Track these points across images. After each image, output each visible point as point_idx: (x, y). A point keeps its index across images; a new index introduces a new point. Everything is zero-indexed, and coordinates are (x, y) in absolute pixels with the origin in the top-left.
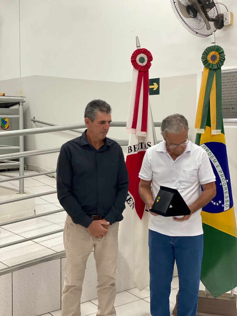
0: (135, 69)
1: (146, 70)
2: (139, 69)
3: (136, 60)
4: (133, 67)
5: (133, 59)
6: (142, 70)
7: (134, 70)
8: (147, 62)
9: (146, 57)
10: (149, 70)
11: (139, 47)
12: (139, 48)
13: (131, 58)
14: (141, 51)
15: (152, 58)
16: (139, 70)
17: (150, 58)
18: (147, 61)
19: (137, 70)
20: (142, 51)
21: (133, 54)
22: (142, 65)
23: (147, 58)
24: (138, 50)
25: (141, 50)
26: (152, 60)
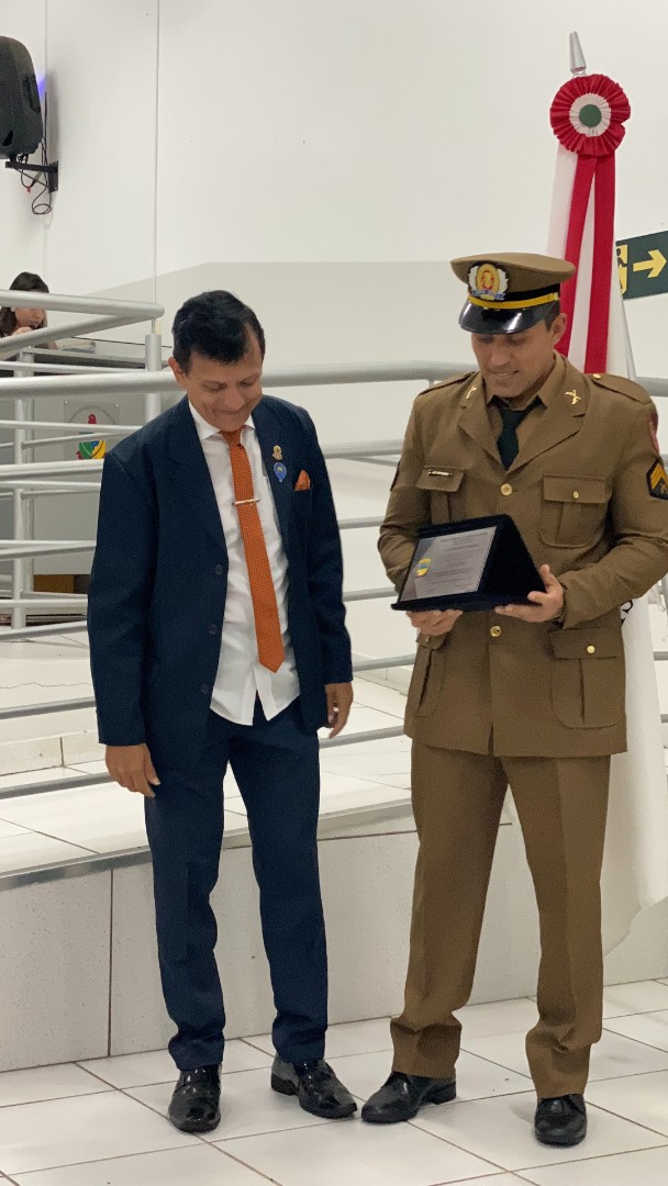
0: (563, 147)
1: (606, 152)
2: (579, 147)
3: (567, 117)
4: (558, 141)
5: (559, 114)
6: (589, 151)
7: (560, 152)
8: (608, 122)
9: (607, 104)
10: (616, 151)
11: (582, 68)
12: (580, 74)
13: (552, 110)
14: (589, 85)
15: (629, 109)
16: (578, 152)
17: (621, 109)
18: (611, 120)
19: (572, 150)
20: (593, 84)
21: (558, 96)
22: (592, 135)
23: (610, 110)
24: (578, 81)
25: (588, 79)
26: (626, 116)
